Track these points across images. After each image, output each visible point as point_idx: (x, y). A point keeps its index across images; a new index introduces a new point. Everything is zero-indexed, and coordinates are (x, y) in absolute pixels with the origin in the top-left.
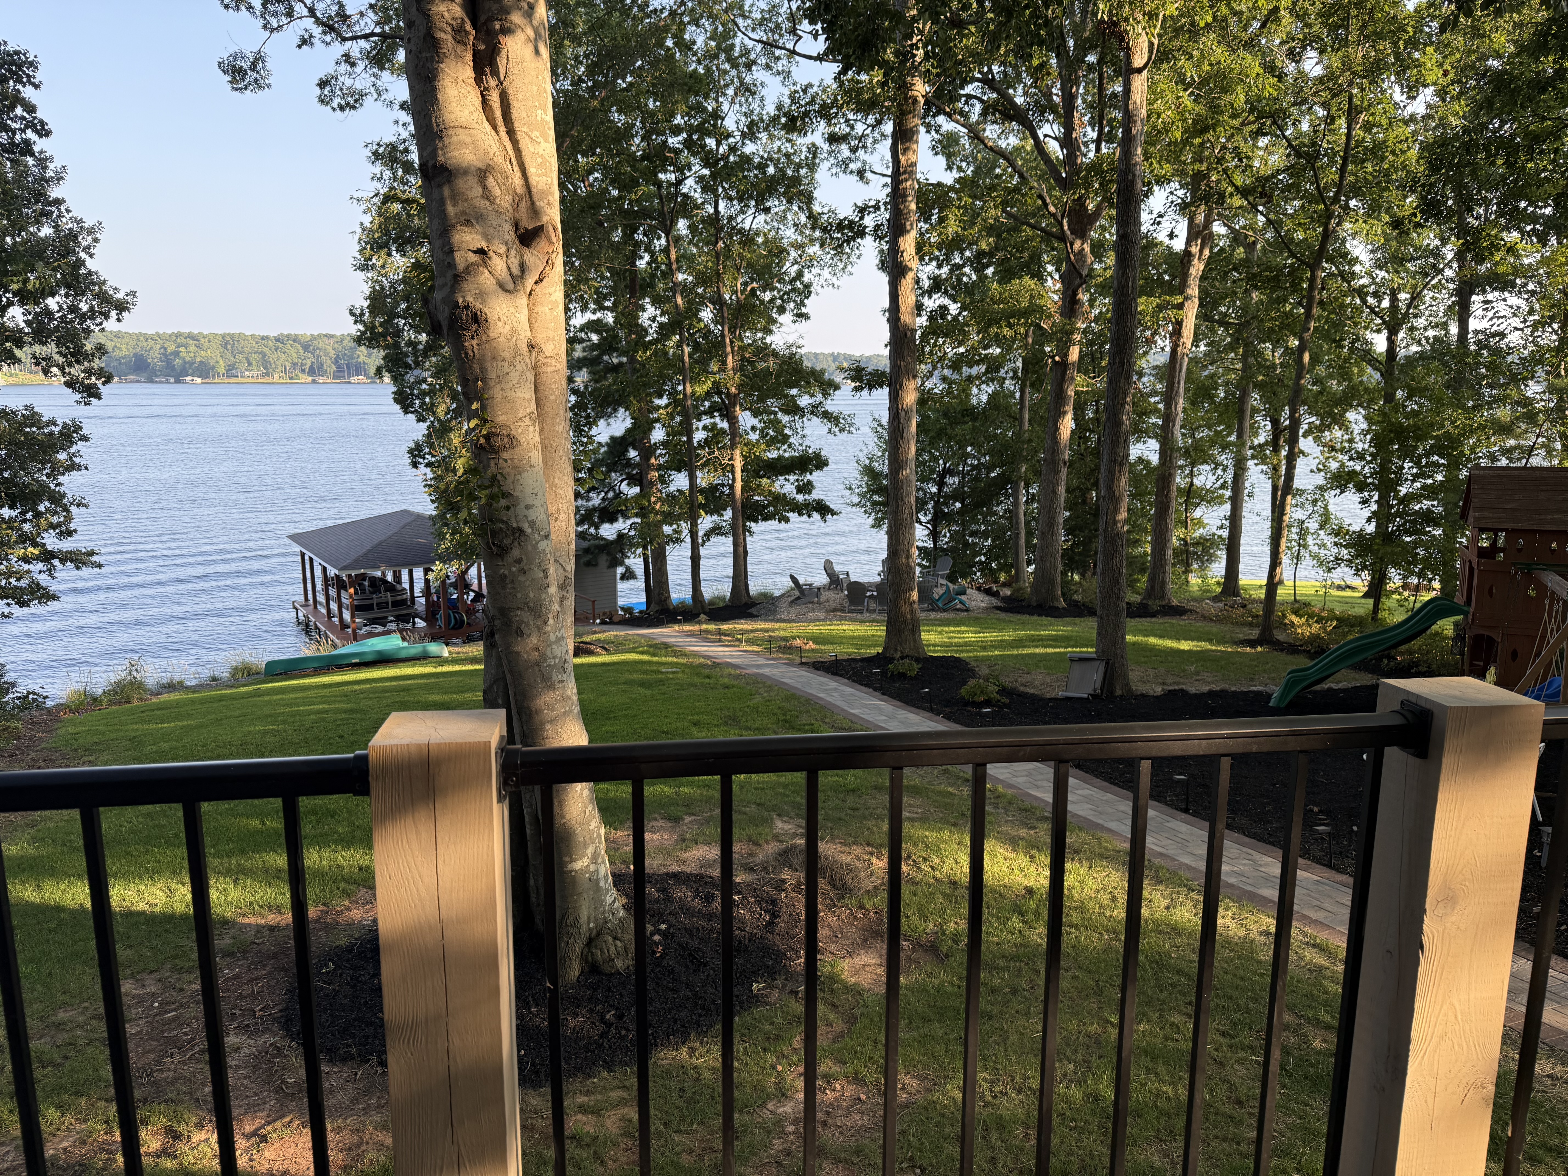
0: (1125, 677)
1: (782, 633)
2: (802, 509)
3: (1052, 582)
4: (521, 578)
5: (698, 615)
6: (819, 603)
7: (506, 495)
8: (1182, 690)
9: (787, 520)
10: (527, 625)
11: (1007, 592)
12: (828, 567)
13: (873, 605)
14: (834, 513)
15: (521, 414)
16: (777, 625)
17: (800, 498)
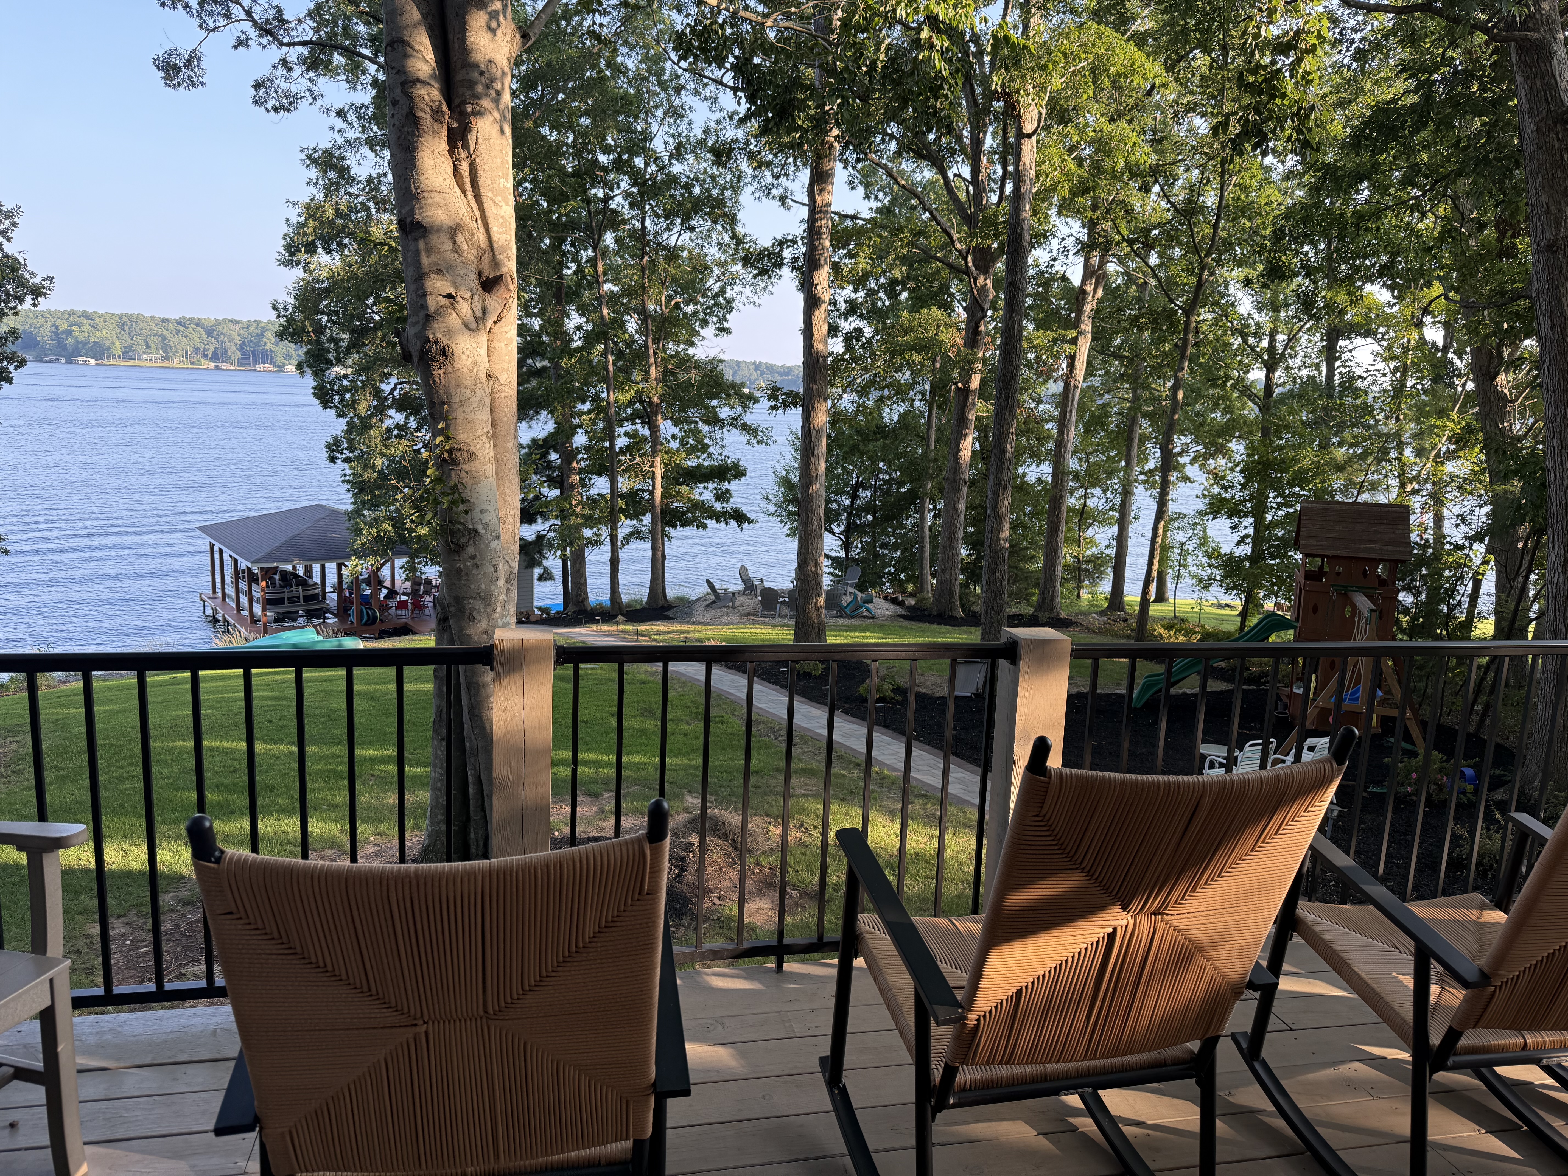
1: (697, 635)
2: (718, 516)
3: (951, 593)
4: (475, 572)
5: (616, 616)
6: (733, 607)
7: (464, 501)
9: (705, 527)
10: (479, 612)
11: (912, 601)
12: (743, 573)
13: (785, 611)
14: (750, 521)
15: (479, 433)
16: (692, 628)
17: (718, 506)
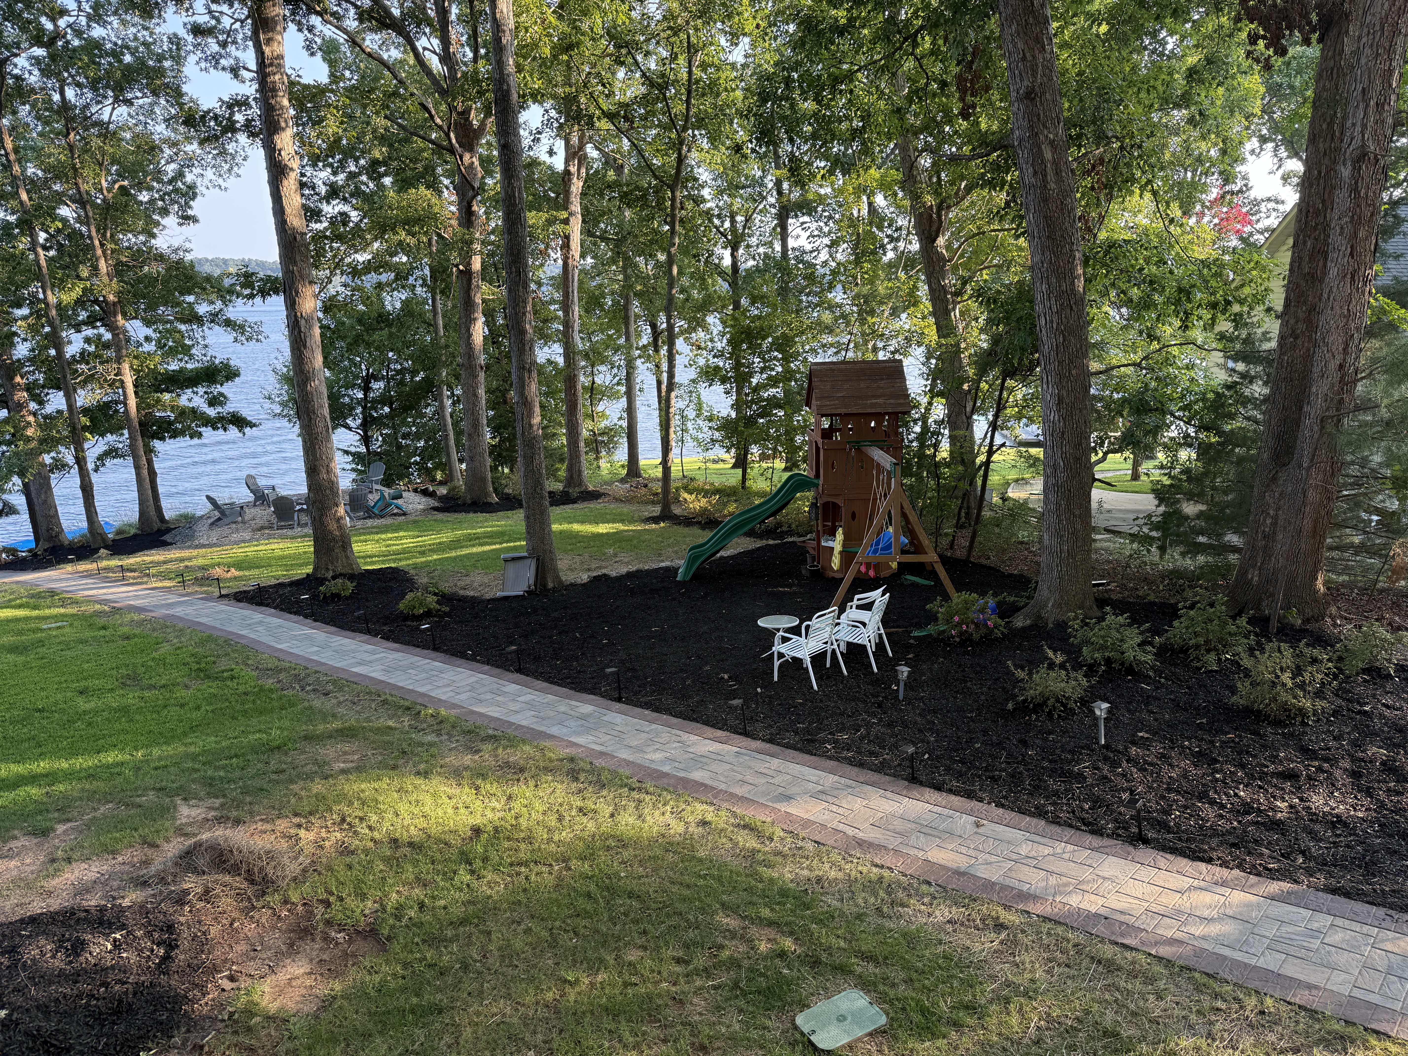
0: (555, 570)
1: (201, 562)
2: (213, 423)
3: (484, 478)
5: (96, 550)
6: (243, 522)
8: (605, 575)
9: (200, 436)
11: (444, 491)
12: (250, 483)
13: (303, 519)
14: (252, 425)
16: (195, 552)
17: (212, 412)
